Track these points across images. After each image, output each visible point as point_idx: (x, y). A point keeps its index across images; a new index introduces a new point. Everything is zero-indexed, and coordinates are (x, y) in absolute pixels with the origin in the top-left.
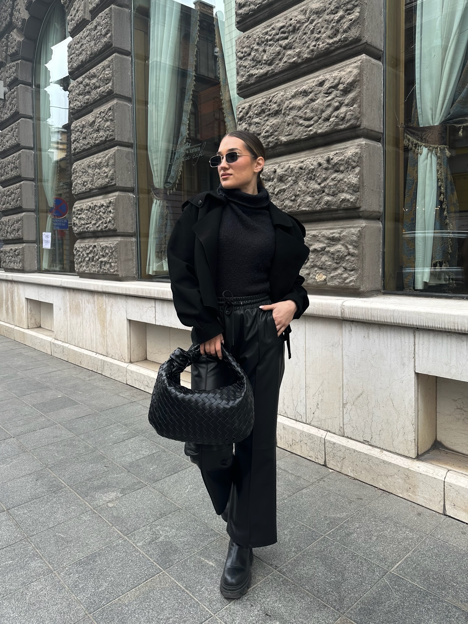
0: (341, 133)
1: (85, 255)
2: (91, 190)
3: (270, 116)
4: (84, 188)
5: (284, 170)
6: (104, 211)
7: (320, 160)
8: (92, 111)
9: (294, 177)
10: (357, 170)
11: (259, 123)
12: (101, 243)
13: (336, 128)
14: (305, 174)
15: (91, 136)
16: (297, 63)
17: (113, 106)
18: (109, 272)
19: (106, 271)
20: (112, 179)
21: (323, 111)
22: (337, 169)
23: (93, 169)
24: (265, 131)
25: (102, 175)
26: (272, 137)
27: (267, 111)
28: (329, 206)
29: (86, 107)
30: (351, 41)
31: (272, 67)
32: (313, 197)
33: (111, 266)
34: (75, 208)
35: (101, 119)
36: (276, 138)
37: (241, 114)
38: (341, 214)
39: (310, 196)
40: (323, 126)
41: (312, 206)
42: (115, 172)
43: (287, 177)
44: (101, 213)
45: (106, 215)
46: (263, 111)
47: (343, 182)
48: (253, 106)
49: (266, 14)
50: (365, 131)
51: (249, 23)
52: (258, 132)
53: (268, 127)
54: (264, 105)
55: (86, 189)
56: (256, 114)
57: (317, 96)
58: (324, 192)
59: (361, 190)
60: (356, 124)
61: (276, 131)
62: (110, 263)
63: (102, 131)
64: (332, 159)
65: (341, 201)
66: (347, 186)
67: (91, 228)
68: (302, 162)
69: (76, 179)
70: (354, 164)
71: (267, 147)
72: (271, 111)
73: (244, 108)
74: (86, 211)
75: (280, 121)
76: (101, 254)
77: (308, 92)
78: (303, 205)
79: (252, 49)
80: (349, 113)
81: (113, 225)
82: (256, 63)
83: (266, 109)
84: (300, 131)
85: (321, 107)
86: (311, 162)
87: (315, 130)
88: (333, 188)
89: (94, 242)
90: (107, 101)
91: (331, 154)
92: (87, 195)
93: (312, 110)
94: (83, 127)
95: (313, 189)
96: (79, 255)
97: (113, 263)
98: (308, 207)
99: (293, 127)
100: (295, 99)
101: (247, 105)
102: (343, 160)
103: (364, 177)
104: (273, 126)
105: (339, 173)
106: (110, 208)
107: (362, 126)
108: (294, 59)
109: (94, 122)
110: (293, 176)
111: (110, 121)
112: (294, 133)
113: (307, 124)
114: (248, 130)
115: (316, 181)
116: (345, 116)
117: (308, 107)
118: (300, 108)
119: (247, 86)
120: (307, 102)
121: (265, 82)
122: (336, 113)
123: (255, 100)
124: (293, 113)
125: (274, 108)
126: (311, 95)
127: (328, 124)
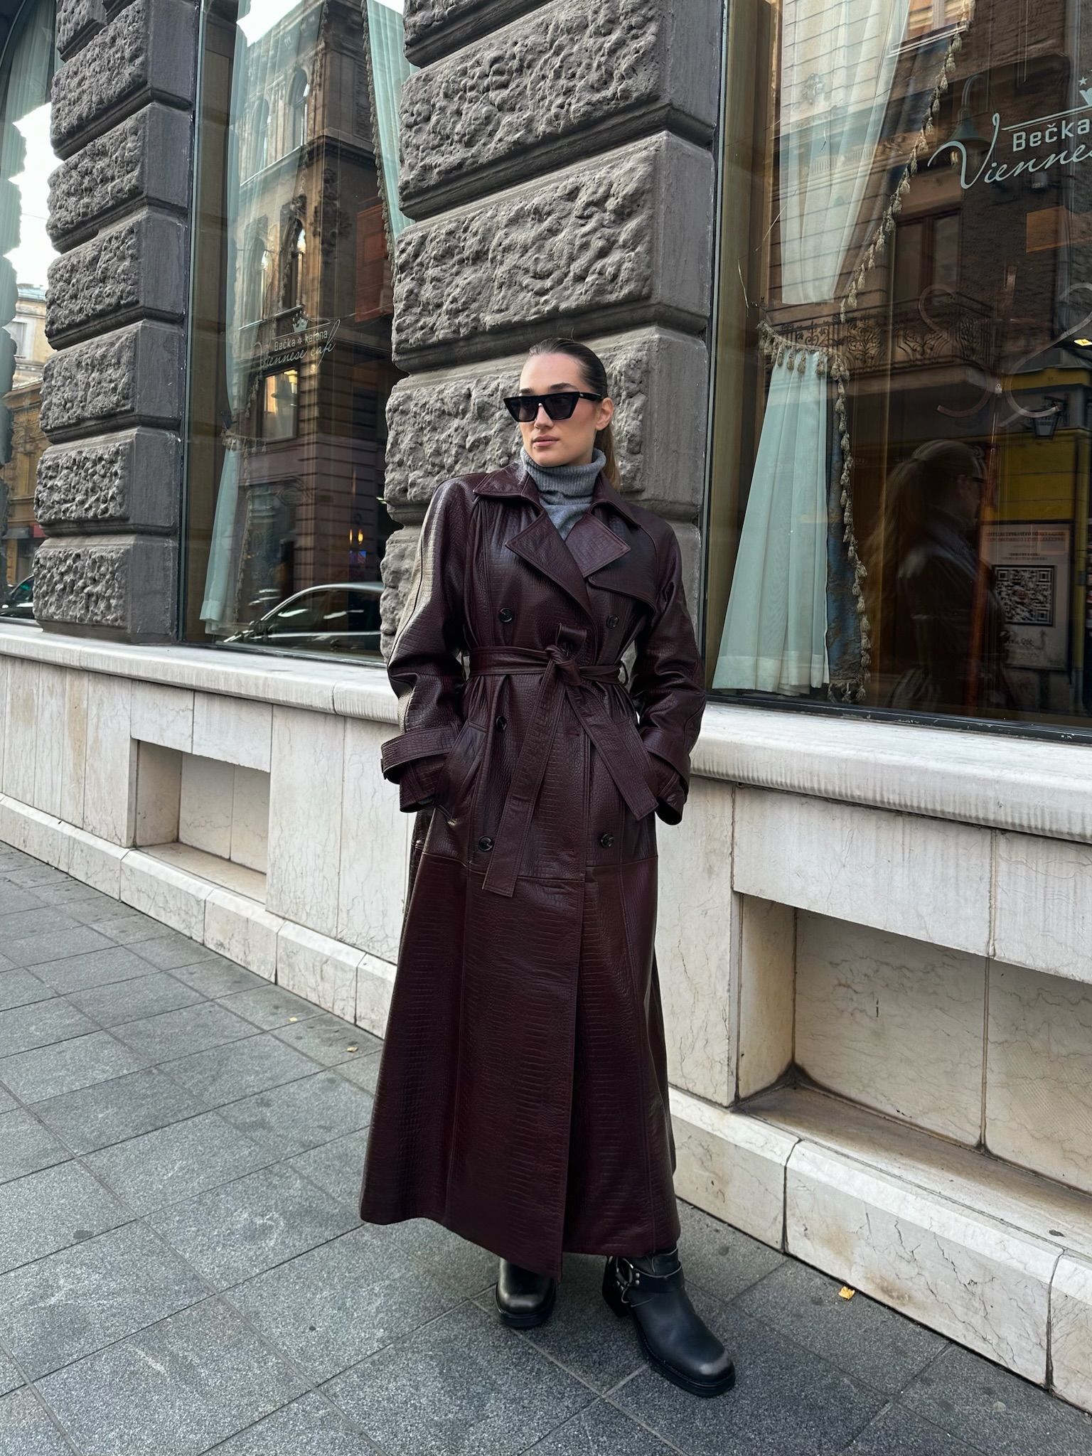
0: (609, 312)
1: (57, 578)
2: (80, 420)
3: (464, 264)
4: (66, 416)
5: (487, 392)
6: (102, 472)
8: (93, 235)
10: (638, 402)
11: (438, 280)
12: (92, 550)
13: (597, 299)
15: (88, 293)
16: (523, 143)
17: (139, 224)
18: (104, 622)
19: (99, 618)
20: (126, 397)
21: (572, 259)
23: (86, 370)
24: (451, 298)
25: (105, 385)
26: (466, 313)
27: (459, 253)
29: (83, 223)
30: (637, 99)
31: (474, 150)
33: (109, 607)
34: (42, 462)
35: (111, 255)
36: (473, 316)
37: (405, 255)
40: (570, 295)
42: (133, 379)
44: (96, 477)
45: (106, 481)
46: (448, 253)
48: (429, 238)
49: (469, 29)
50: (662, 309)
51: (432, 47)
52: (436, 300)
53: (458, 290)
54: (451, 238)
55: (69, 418)
56: (435, 258)
57: (563, 222)
59: (645, 450)
60: (642, 291)
61: (474, 301)
62: (108, 599)
63: (111, 281)
67: (74, 511)
69: (49, 393)
70: (633, 387)
71: (455, 336)
72: (466, 254)
73: (409, 244)
74: (65, 471)
75: (484, 277)
76: (90, 575)
77: (545, 211)
79: (434, 106)
80: (627, 265)
81: (120, 505)
82: (441, 139)
83: (456, 247)
84: (524, 302)
85: (568, 249)
87: (553, 303)
89: (78, 547)
90: (129, 213)
92: (73, 431)
93: (551, 257)
94: (73, 269)
96: (44, 577)
97: (114, 597)
99: (510, 292)
100: (514, 228)
101: (416, 237)
103: (654, 421)
104: (469, 288)
106: (116, 467)
107: (654, 297)
108: (518, 135)
109: (96, 260)
111: (129, 259)
112: (512, 308)
113: (539, 286)
114: (417, 295)
116: (618, 271)
117: (542, 246)
118: (525, 249)
119: (421, 192)
120: (540, 235)
121: (459, 184)
122: (598, 265)
123: (434, 224)
124: (511, 260)
125: (470, 247)
126: (549, 219)
127: (583, 291)
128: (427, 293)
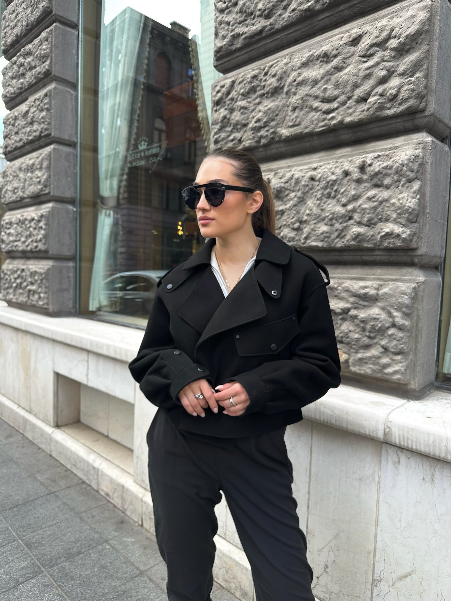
0: (385, 123)
1: (13, 280)
2: (22, 199)
3: (264, 97)
4: (15, 196)
5: (283, 180)
6: (34, 226)
7: (347, 166)
8: (26, 99)
9: (300, 192)
10: (416, 185)
11: (245, 108)
12: (31, 267)
13: (378, 113)
14: (318, 188)
15: (24, 130)
16: (312, 10)
17: (50, 91)
18: (37, 305)
19: (34, 303)
20: (46, 186)
21: (356, 86)
22: (379, 183)
23: (25, 172)
24: (255, 120)
25: (34, 179)
26: (266, 129)
27: (260, 90)
28: (359, 242)
29: (20, 93)
31: (271, 21)
32: (332, 225)
33: (40, 298)
34: (4, 220)
35: (35, 109)
36: (272, 130)
37: (219, 95)
38: (379, 256)
39: (326, 224)
40: (354, 112)
41: (329, 240)
42: (49, 176)
43: (287, 192)
44: (31, 229)
45: (36, 231)
46: (253, 90)
47: (388, 205)
48: (238, 82)
50: (431, 119)
52: (243, 122)
53: (261, 114)
54: (255, 80)
55: (16, 198)
56: (243, 95)
57: (347, 61)
58: (351, 218)
59: (421, 221)
60: (418, 106)
61: (273, 120)
62: (39, 293)
63: (36, 123)
64: (370, 165)
65: (384, 236)
66: (395, 211)
67: (21, 247)
68: (315, 169)
69: (6, 185)
70: (412, 175)
71: (257, 144)
72: (267, 89)
73: (223, 87)
74: (15, 226)
75: (281, 104)
76: (30, 280)
77: (331, 55)
78: (313, 238)
80: (405, 88)
81: (45, 244)
82: (246, 16)
83: (258, 86)
84: (313, 119)
85: (353, 79)
86: (331, 168)
87: (339, 118)
88: (369, 214)
89: (23, 264)
90: (44, 86)
91: (369, 158)
92: (19, 204)
93: (337, 86)
94: (16, 118)
95: (333, 214)
96: (7, 279)
97: (42, 293)
98: (322, 241)
99: (302, 112)
100: (304, 70)
101: (228, 82)
102: (391, 168)
103: (427, 199)
104: (269, 112)
105: (380, 189)
106: (42, 224)
107: (428, 110)
108: (308, 5)
109: (27, 112)
110: (298, 191)
111: (45, 111)
112: (303, 123)
113: (327, 107)
114: (229, 119)
115: (338, 201)
116: (398, 92)
117: (329, 80)
118: (315, 82)
119: (230, 53)
120: (328, 72)
121: (258, 45)
122: (380, 89)
123: (240, 74)
124: (304, 91)
125: (271, 84)
126: (336, 60)
127: (366, 107)
128: (236, 116)
